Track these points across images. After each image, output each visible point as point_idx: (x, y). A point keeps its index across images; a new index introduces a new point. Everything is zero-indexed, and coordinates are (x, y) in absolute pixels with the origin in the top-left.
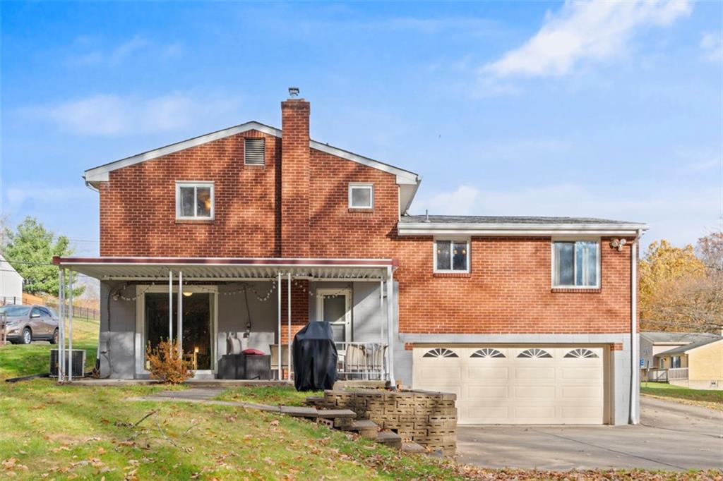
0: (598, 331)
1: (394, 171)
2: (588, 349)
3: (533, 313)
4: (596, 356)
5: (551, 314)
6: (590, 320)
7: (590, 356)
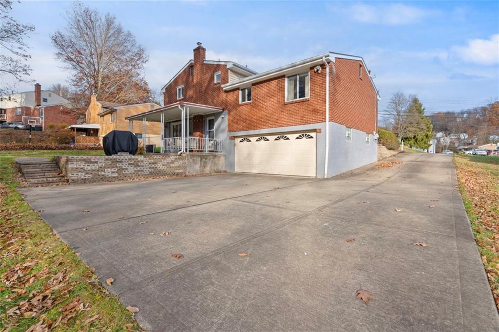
0: (307, 123)
1: (226, 64)
2: (308, 134)
3: (276, 116)
4: (312, 137)
5: (285, 116)
6: (303, 117)
7: (309, 138)
